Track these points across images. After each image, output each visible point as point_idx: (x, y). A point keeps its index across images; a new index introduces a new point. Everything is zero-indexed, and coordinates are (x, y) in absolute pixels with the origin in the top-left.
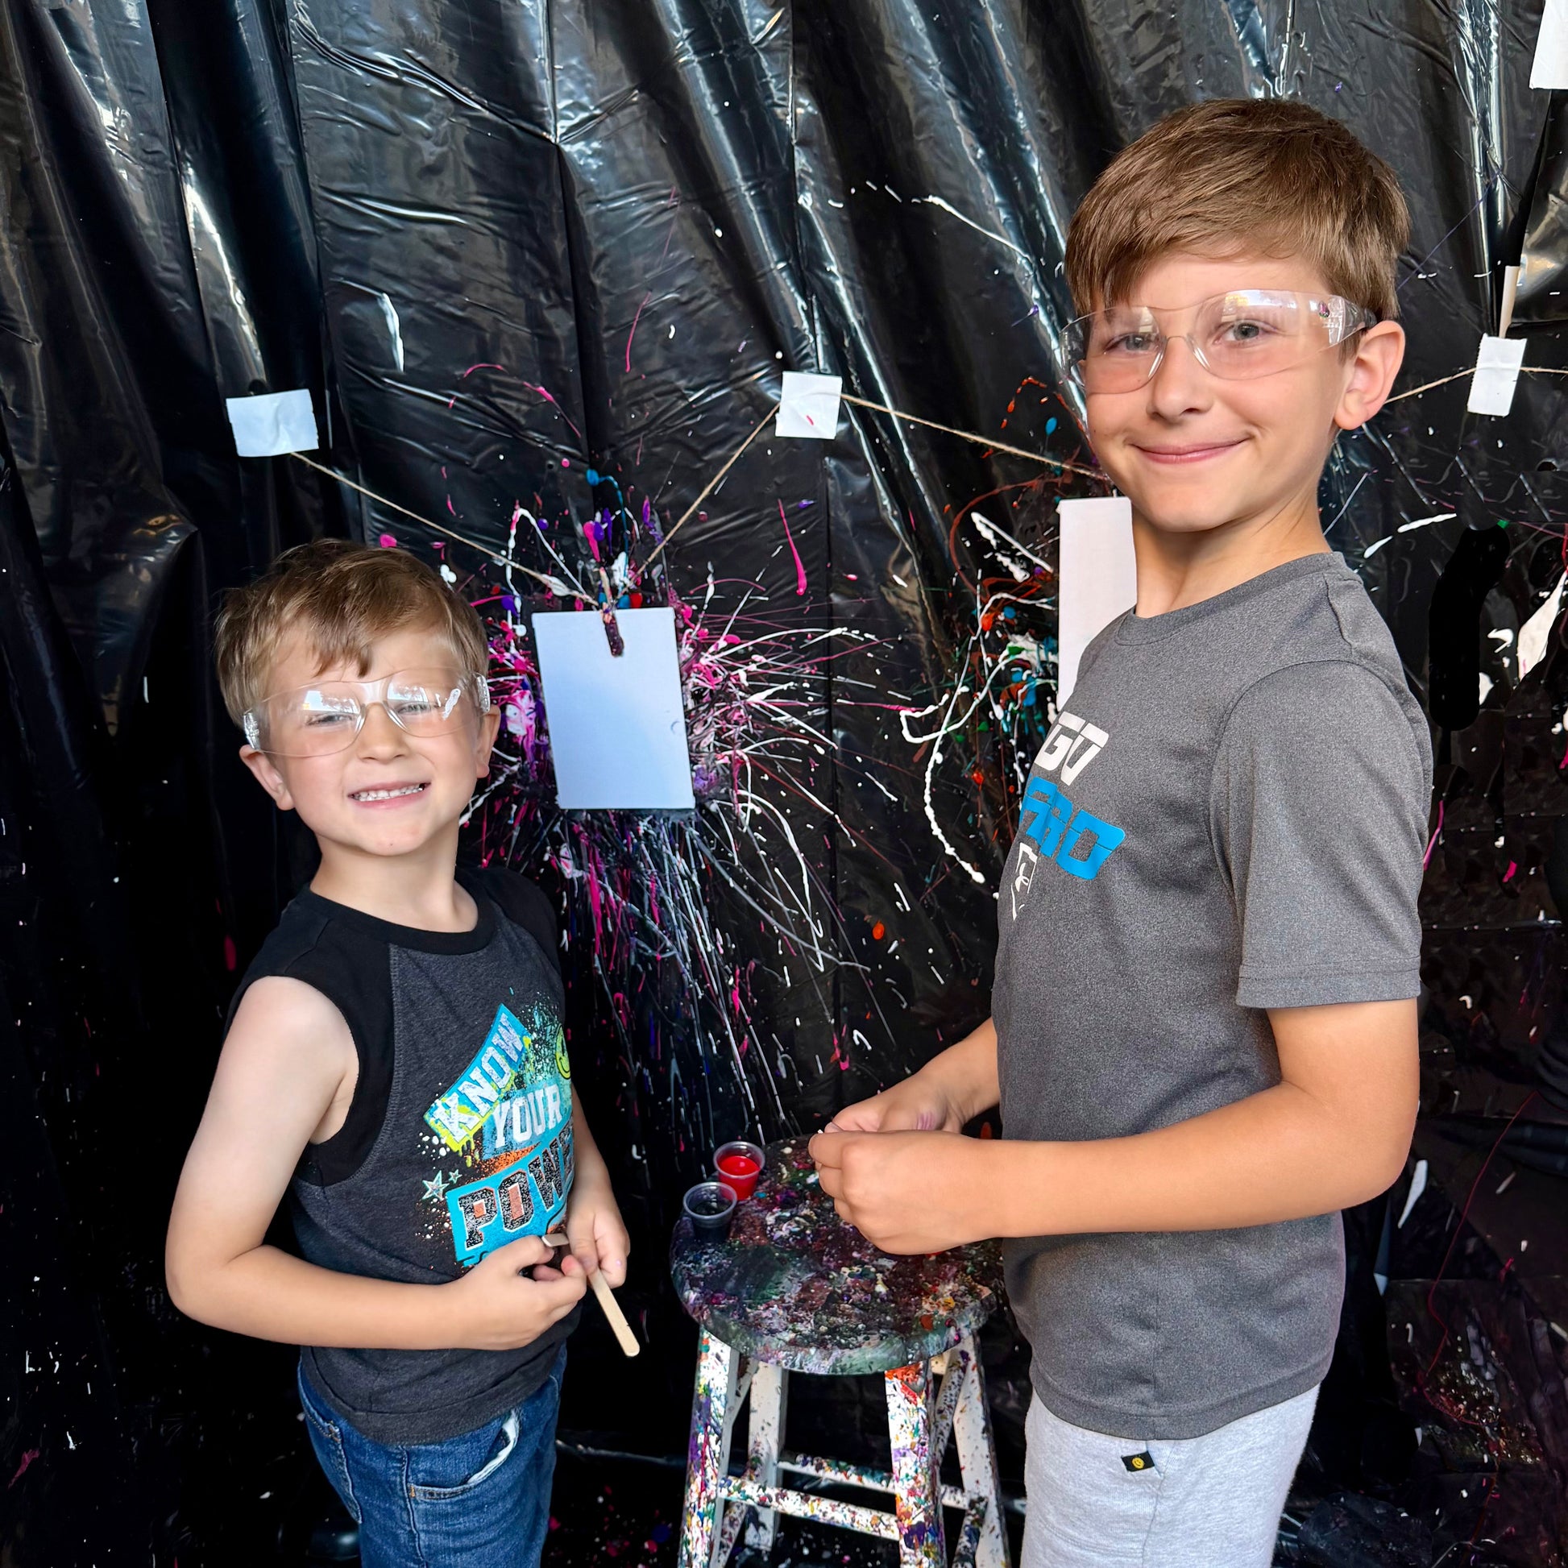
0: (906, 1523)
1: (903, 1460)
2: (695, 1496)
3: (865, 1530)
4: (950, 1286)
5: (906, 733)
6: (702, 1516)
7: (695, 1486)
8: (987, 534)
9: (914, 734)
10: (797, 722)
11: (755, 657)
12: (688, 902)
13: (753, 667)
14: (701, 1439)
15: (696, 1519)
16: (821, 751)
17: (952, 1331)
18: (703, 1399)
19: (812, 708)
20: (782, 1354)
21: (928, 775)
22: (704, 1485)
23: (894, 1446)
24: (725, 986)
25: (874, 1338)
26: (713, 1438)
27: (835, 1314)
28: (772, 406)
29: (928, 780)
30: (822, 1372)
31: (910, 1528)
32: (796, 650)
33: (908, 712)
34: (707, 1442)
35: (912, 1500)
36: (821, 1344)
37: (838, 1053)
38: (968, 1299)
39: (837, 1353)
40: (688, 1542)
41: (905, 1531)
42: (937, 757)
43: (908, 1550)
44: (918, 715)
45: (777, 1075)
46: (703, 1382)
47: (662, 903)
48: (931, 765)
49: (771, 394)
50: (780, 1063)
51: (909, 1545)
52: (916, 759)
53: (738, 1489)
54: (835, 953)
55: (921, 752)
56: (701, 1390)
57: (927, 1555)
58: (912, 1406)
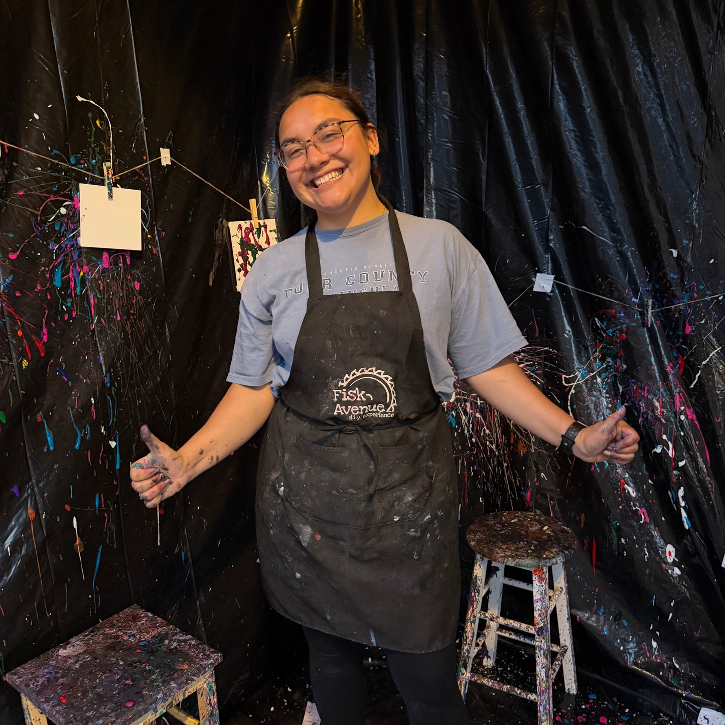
0: (537, 627)
1: (537, 604)
2: (470, 615)
3: (524, 630)
4: (555, 550)
5: (563, 382)
6: (471, 622)
7: (470, 612)
8: (599, 325)
9: (566, 383)
10: (532, 374)
11: (522, 354)
12: (497, 425)
13: (521, 357)
14: (473, 594)
15: (469, 623)
16: (539, 383)
17: (554, 560)
18: (474, 580)
19: (537, 370)
20: (500, 559)
21: (569, 396)
22: (473, 611)
23: (534, 598)
24: (504, 452)
25: (530, 558)
26: (477, 594)
27: (517, 551)
28: (533, 282)
29: (569, 398)
30: (513, 565)
31: (539, 628)
32: (534, 353)
33: (565, 376)
34: (475, 595)
35: (540, 618)
36: (513, 557)
37: (536, 479)
38: (560, 553)
39: (517, 560)
40: (466, 632)
41: (537, 630)
42: (573, 391)
43: (538, 637)
44: (568, 377)
45: (516, 486)
46: (475, 574)
47: (491, 424)
48: (570, 393)
49: (533, 279)
50: (517, 481)
51: (538, 635)
52: (566, 391)
53: (484, 614)
54: (537, 446)
55: (568, 389)
56: (474, 577)
57: (544, 638)
58: (541, 585)
